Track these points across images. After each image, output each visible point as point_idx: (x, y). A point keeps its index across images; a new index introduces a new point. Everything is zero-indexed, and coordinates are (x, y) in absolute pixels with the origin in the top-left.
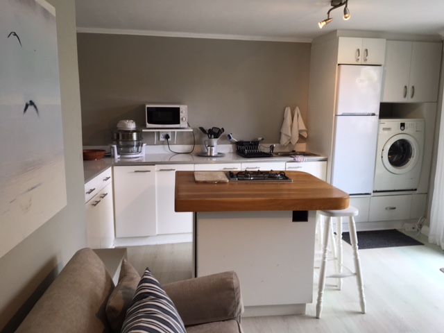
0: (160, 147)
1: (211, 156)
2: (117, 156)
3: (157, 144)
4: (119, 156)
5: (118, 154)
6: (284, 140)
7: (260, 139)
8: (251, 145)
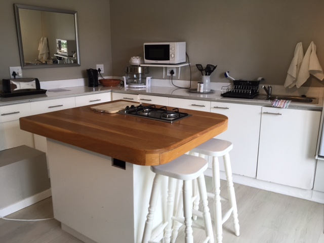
0: (167, 81)
1: (200, 93)
2: (126, 86)
3: (165, 79)
4: (127, 86)
5: (127, 84)
6: (289, 82)
7: (260, 79)
8: (249, 85)
